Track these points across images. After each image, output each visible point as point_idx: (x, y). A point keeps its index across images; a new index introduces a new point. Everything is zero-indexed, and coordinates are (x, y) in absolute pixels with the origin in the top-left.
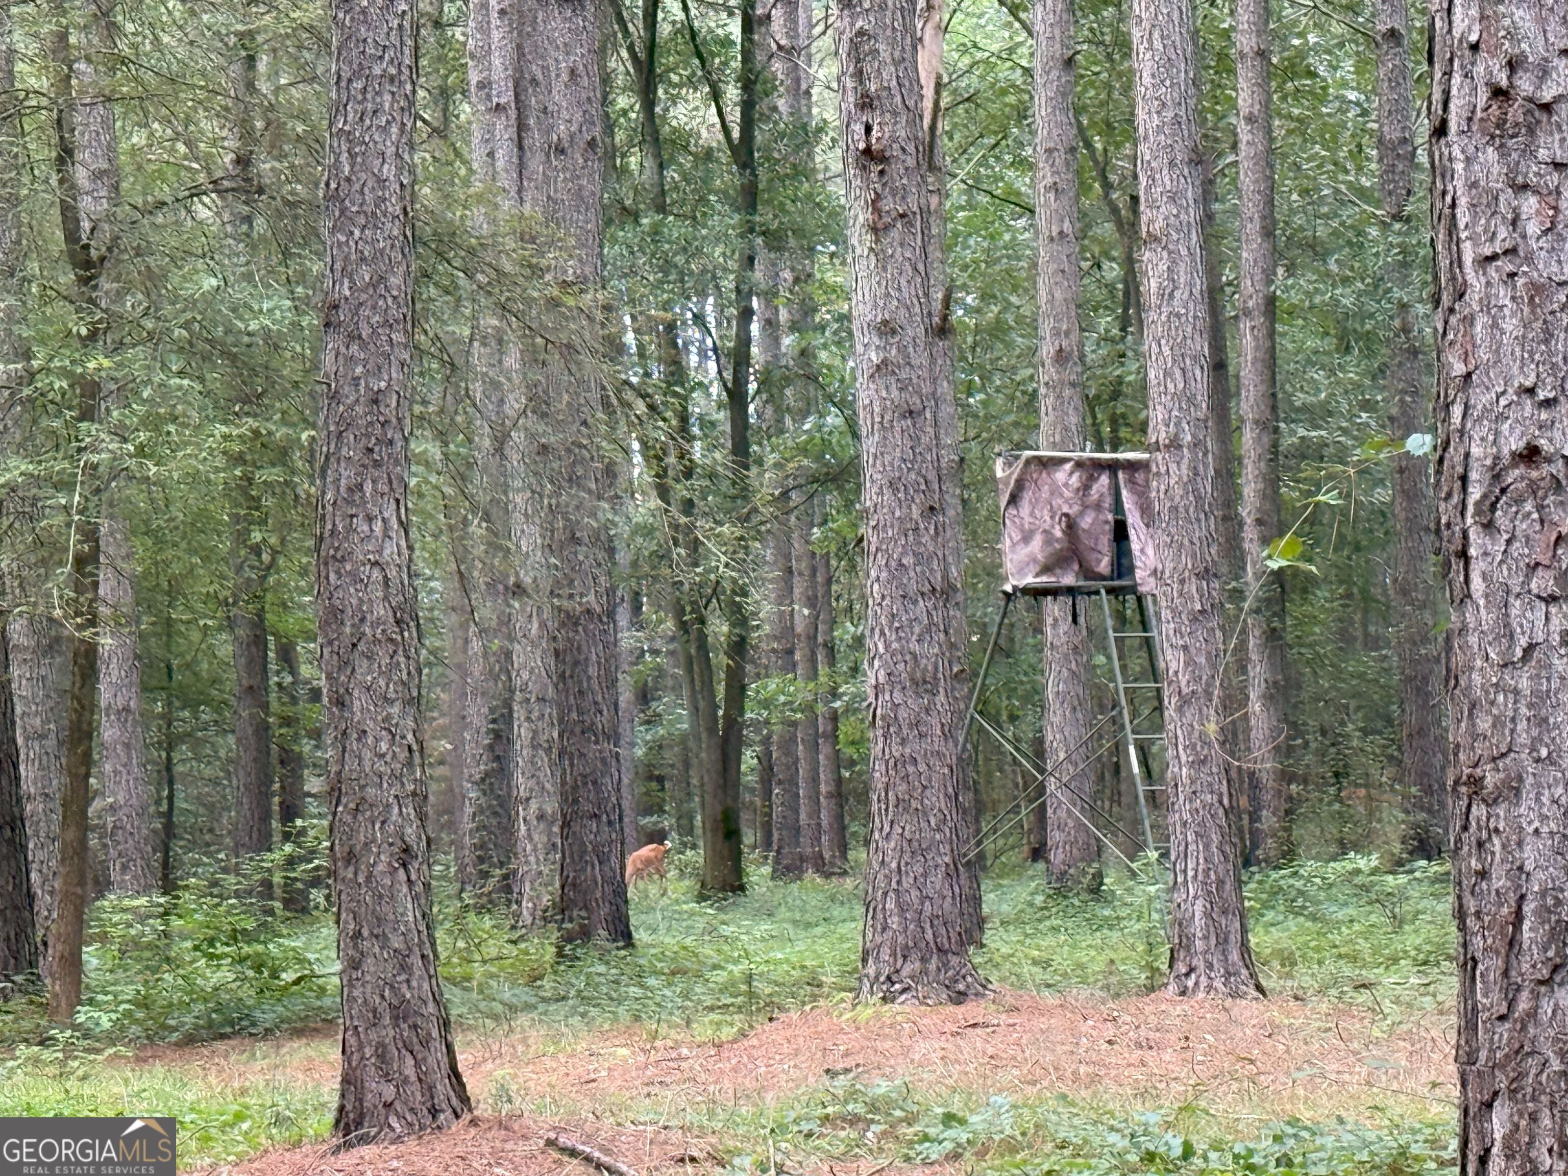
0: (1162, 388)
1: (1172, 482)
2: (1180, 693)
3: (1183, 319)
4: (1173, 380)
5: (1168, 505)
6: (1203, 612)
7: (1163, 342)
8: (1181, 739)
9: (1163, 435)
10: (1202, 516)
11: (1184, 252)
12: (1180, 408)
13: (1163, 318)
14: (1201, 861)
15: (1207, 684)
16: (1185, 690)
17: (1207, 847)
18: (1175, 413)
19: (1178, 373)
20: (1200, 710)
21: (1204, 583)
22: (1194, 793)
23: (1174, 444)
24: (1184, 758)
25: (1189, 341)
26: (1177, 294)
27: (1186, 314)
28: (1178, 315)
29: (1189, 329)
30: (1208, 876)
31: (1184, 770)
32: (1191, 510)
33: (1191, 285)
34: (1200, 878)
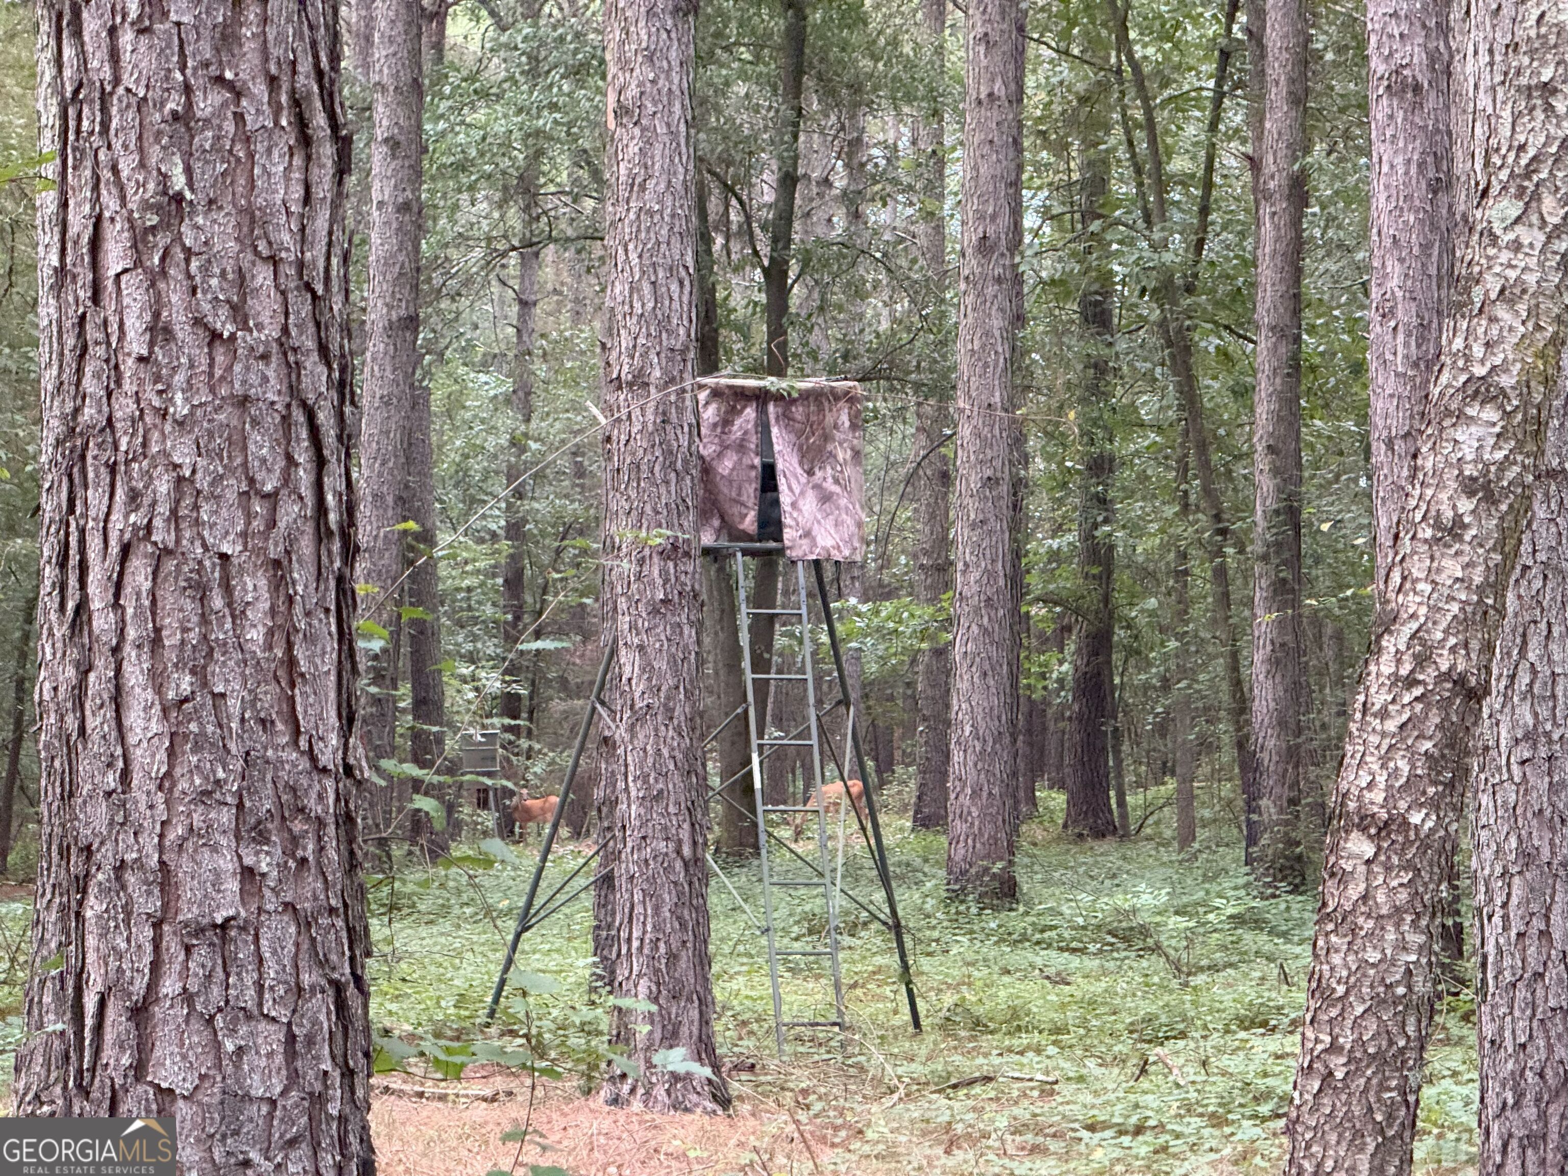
0: (627, 307)
1: (634, 430)
2: (632, 707)
3: (657, 218)
4: (641, 298)
5: (628, 461)
6: (665, 602)
7: (631, 246)
8: (631, 768)
9: (626, 368)
10: (673, 475)
11: (661, 129)
12: (649, 335)
13: (632, 216)
14: (649, 928)
15: (668, 698)
16: (639, 704)
17: (657, 909)
18: (642, 340)
19: (647, 288)
20: (656, 730)
21: (671, 564)
22: (644, 838)
23: (639, 382)
24: (633, 793)
25: (664, 247)
26: (650, 184)
27: (661, 212)
28: (651, 213)
29: (664, 232)
30: (657, 948)
31: (634, 807)
32: (657, 469)
33: (670, 173)
34: (646, 951)
